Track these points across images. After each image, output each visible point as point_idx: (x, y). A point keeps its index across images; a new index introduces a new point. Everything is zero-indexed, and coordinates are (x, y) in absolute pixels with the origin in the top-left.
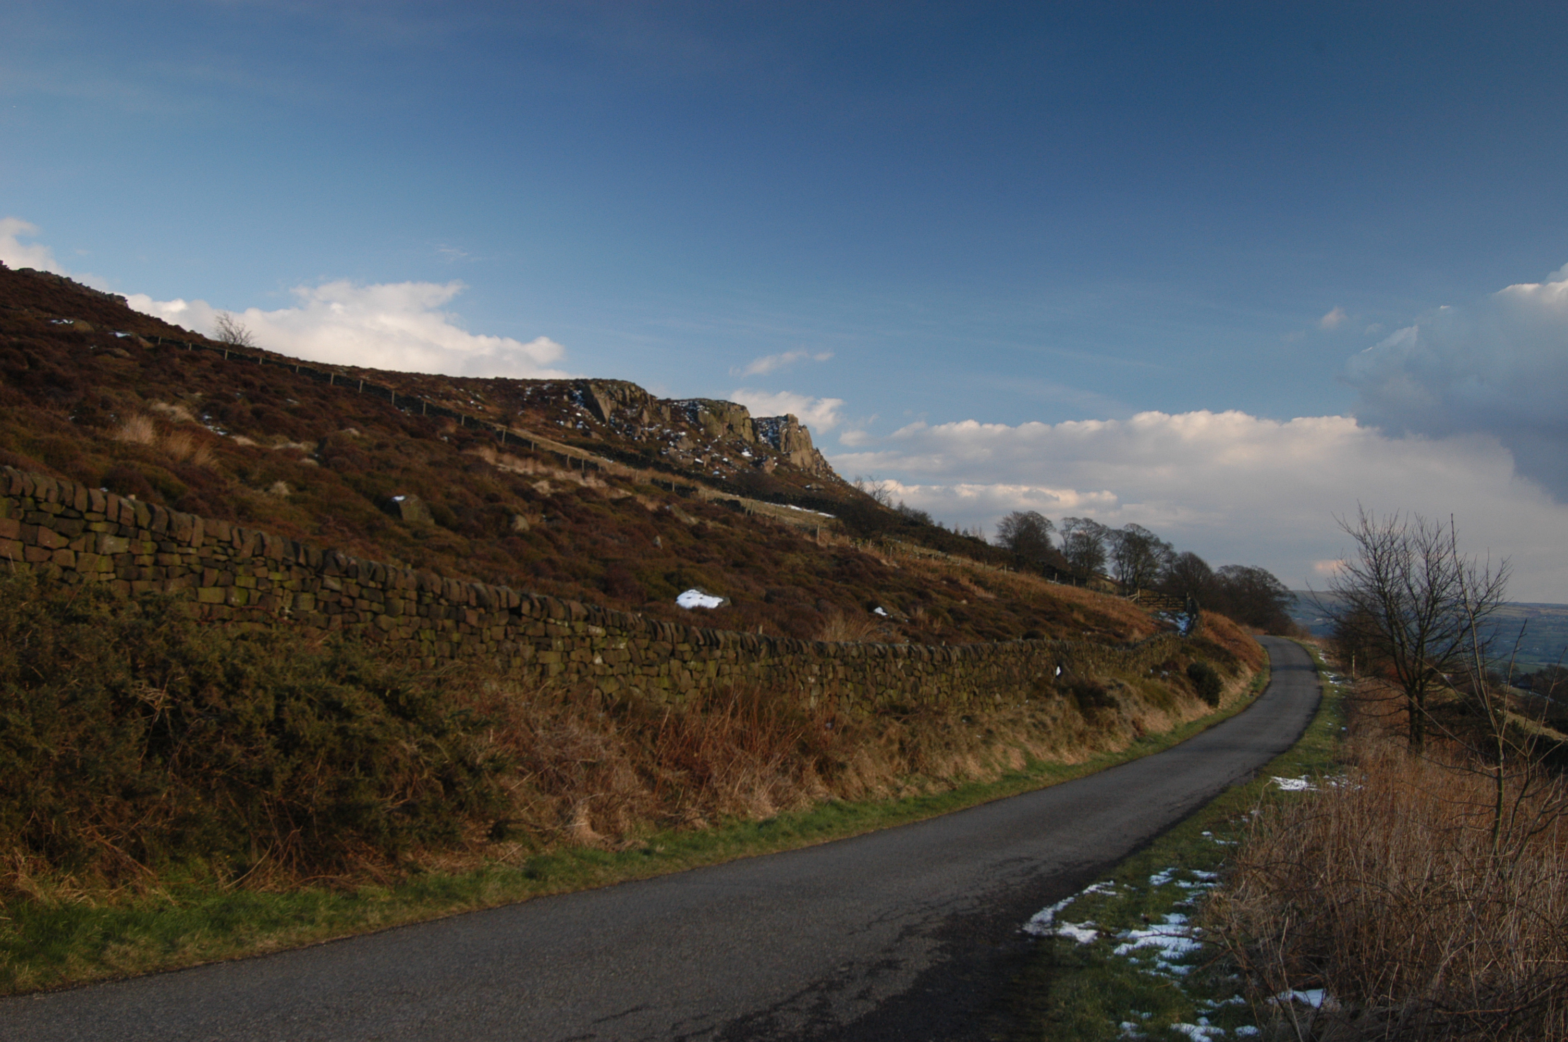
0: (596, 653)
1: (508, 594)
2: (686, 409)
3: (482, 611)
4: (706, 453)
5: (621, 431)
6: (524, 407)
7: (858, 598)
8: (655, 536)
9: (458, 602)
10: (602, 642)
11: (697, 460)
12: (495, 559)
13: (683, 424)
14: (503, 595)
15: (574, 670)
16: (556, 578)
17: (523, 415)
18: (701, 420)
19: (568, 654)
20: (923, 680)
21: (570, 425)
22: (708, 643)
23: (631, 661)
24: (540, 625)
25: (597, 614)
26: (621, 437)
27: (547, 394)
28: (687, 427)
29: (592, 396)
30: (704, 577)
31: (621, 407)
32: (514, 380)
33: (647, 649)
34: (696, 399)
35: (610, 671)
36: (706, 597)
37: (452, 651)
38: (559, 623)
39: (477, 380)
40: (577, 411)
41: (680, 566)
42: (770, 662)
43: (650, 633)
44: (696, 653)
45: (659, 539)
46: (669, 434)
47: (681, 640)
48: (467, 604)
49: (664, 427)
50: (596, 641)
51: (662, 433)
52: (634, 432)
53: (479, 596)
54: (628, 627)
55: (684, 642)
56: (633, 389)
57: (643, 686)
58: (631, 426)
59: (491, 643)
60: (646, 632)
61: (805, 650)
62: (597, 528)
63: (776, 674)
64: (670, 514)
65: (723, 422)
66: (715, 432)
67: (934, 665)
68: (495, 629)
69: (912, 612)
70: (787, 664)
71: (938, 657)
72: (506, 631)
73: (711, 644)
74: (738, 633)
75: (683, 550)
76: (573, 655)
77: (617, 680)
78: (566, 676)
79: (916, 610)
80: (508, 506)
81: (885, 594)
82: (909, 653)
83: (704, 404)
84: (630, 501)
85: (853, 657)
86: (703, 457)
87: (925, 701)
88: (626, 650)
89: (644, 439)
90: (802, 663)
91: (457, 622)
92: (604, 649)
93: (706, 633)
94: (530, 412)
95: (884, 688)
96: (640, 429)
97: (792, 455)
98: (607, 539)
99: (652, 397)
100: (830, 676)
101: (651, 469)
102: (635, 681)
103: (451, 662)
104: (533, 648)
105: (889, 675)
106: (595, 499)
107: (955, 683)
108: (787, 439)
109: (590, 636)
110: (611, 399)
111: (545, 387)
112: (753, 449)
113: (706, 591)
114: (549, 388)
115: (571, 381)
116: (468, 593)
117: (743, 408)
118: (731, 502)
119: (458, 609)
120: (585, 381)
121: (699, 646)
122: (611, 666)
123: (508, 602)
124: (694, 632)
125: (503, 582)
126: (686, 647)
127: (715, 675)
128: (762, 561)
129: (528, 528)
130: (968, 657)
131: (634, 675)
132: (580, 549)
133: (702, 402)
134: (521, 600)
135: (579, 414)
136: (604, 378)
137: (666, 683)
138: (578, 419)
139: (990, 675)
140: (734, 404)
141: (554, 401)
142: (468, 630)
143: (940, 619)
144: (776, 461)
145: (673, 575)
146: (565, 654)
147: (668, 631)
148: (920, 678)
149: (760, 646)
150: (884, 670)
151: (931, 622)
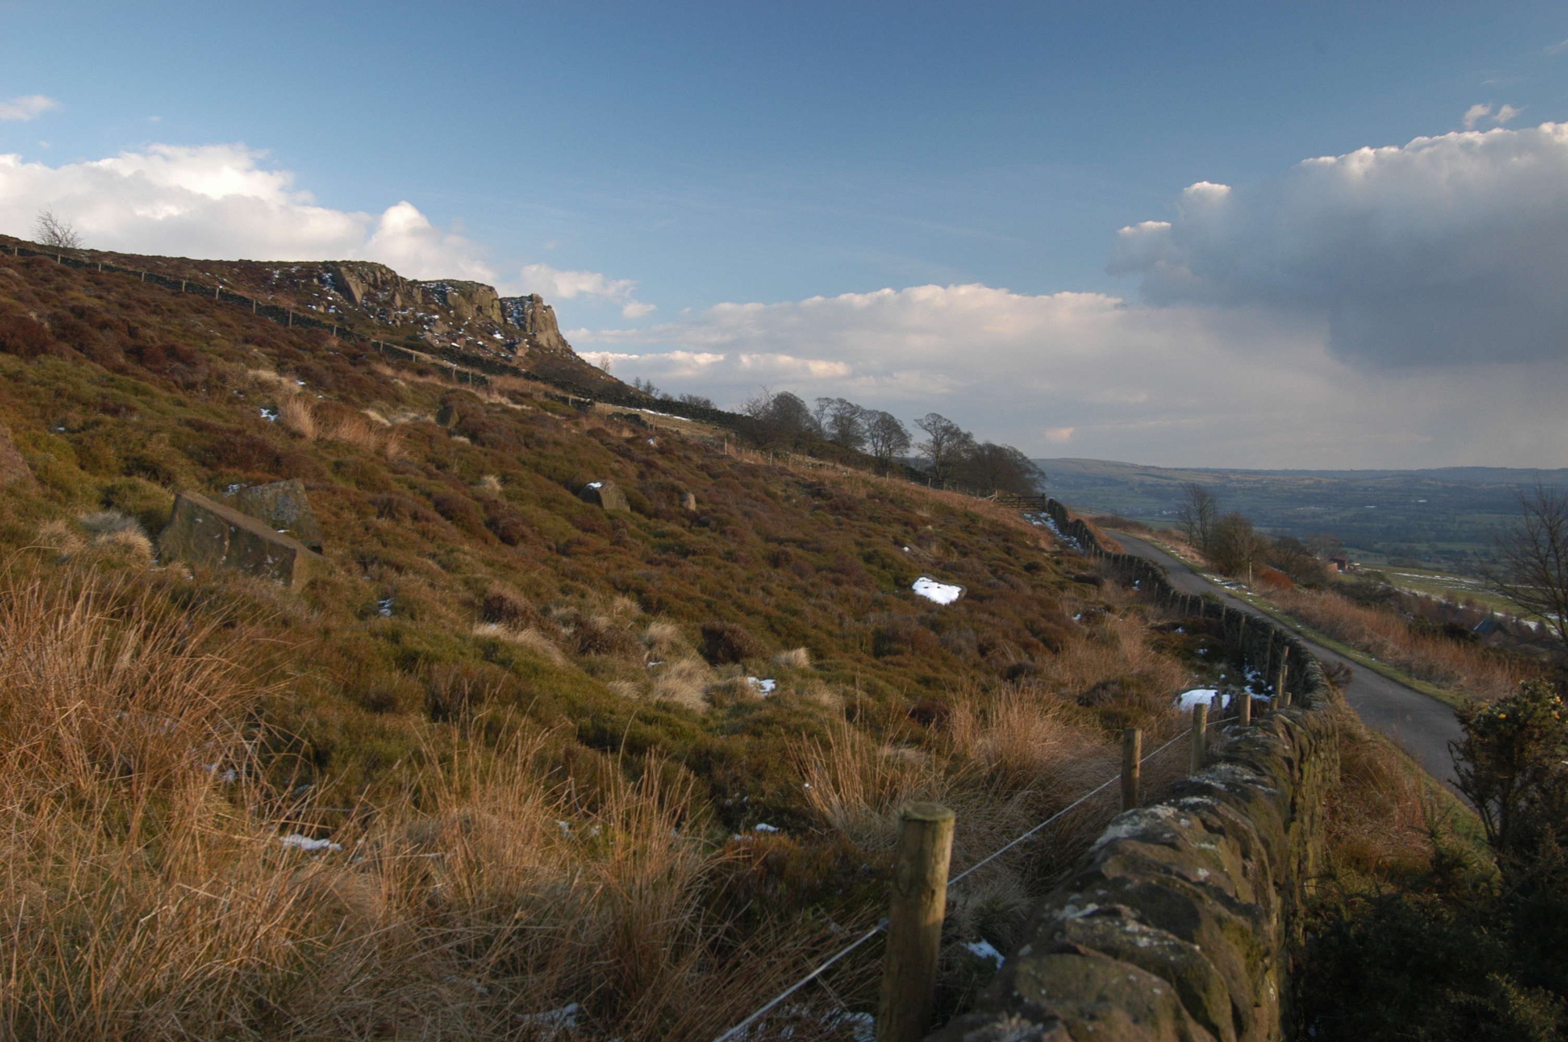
2: (434, 291)
5: (374, 315)
6: (274, 292)
11: (454, 343)
13: (433, 306)
17: (273, 299)
18: (451, 302)
21: (322, 310)
26: (374, 321)
27: (296, 277)
28: (438, 309)
29: (343, 279)
31: (372, 290)
32: (258, 262)
34: (444, 280)
39: (222, 263)
40: (328, 295)
46: (422, 317)
49: (416, 310)
51: (416, 316)
52: (388, 316)
56: (384, 271)
58: (384, 310)
65: (472, 303)
66: (465, 314)
83: (452, 286)
86: (458, 340)
89: (398, 323)
94: (280, 296)
96: (394, 313)
97: (539, 336)
99: (402, 279)
108: (533, 319)
110: (362, 282)
111: (294, 270)
112: (503, 331)
114: (298, 271)
115: (319, 263)
117: (491, 289)
118: (631, 416)
120: (334, 263)
129: (697, 506)
133: (451, 283)
135: (330, 298)
136: (353, 260)
138: (330, 303)
140: (482, 285)
141: (304, 285)
144: (526, 343)
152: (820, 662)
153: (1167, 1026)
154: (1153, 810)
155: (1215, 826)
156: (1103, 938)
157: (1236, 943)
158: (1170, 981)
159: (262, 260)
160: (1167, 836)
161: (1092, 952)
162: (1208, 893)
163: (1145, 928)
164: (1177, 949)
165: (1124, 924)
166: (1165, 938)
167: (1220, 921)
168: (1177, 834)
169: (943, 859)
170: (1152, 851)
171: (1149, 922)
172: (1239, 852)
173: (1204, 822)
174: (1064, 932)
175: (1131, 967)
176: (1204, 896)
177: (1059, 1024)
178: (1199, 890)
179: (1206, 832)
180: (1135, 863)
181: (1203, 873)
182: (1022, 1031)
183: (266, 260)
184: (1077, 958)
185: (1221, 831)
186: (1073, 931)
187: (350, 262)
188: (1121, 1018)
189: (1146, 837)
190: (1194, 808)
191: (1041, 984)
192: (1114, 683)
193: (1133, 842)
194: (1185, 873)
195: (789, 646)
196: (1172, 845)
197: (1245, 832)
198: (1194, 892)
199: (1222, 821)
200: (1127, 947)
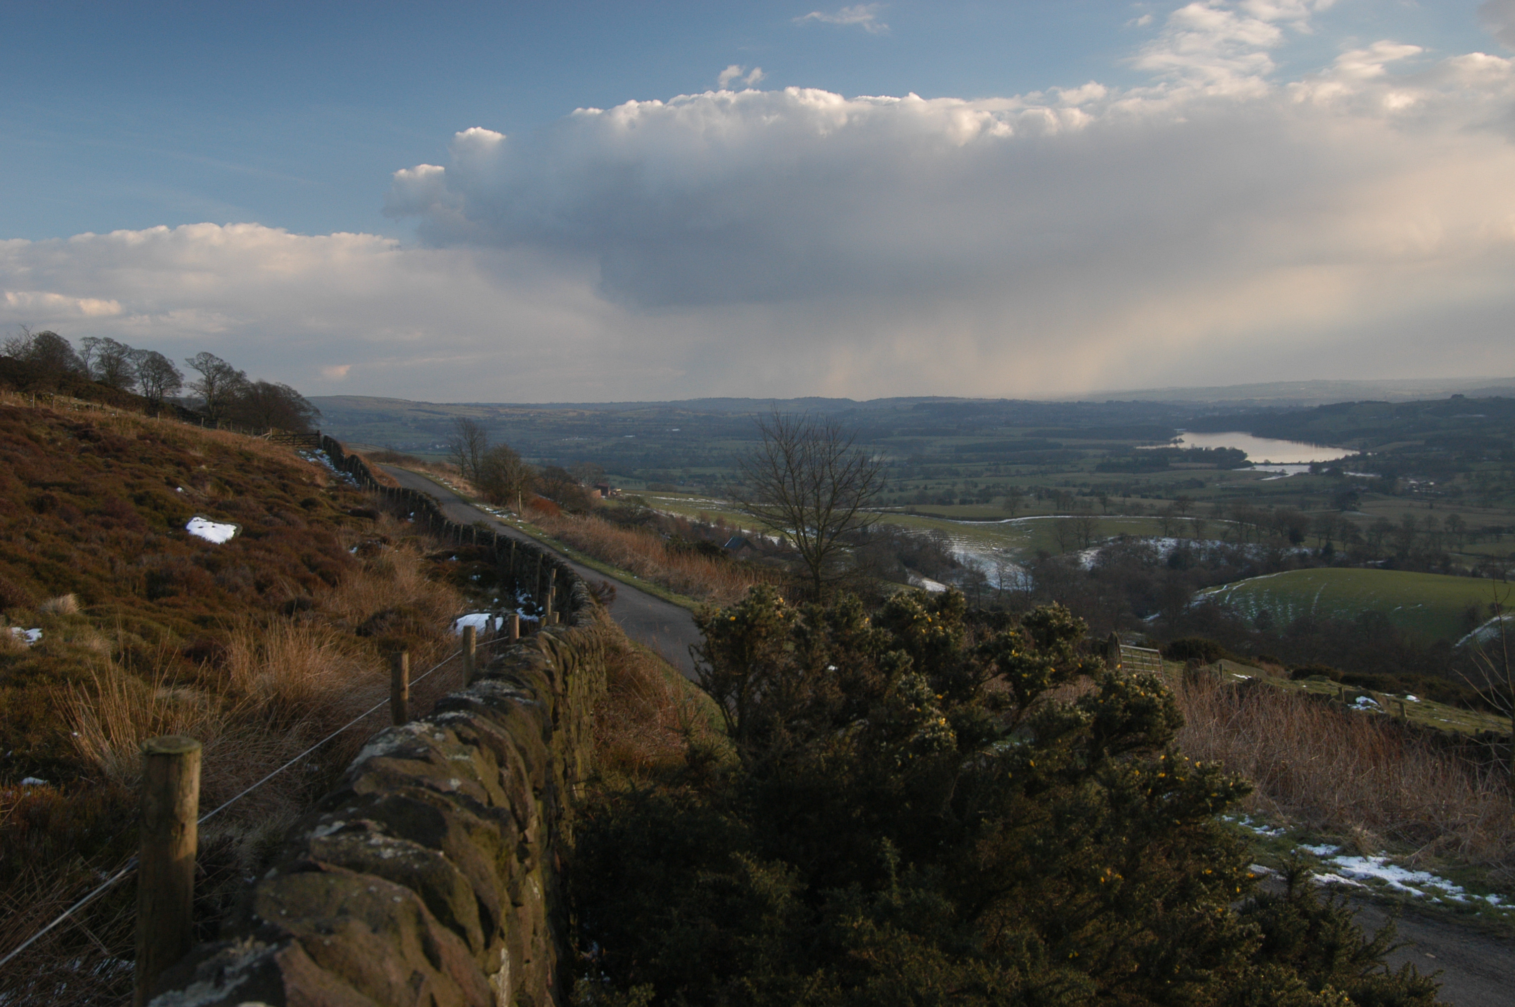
7: (157, 479)
36: (218, 526)
152: (91, 607)
153: (409, 933)
154: (408, 727)
155: (470, 738)
156: (347, 853)
157: (485, 846)
158: (415, 889)
160: (420, 750)
161: (335, 868)
162: (457, 802)
163: (389, 839)
164: (421, 857)
165: (368, 838)
166: (409, 848)
167: (468, 826)
168: (431, 748)
169: (191, 792)
170: (405, 766)
171: (395, 833)
172: (494, 761)
173: (459, 735)
174: (308, 851)
175: (371, 878)
176: (453, 804)
177: (293, 941)
178: (447, 799)
179: (460, 744)
180: (386, 779)
181: (455, 783)
182: (256, 953)
184: (317, 875)
185: (475, 742)
186: (318, 849)
188: (358, 928)
189: (400, 753)
190: (450, 722)
191: (280, 904)
192: (391, 612)
193: (386, 759)
194: (436, 784)
195: (57, 593)
196: (426, 759)
197: (500, 742)
198: (443, 801)
199: (478, 733)
200: (372, 859)
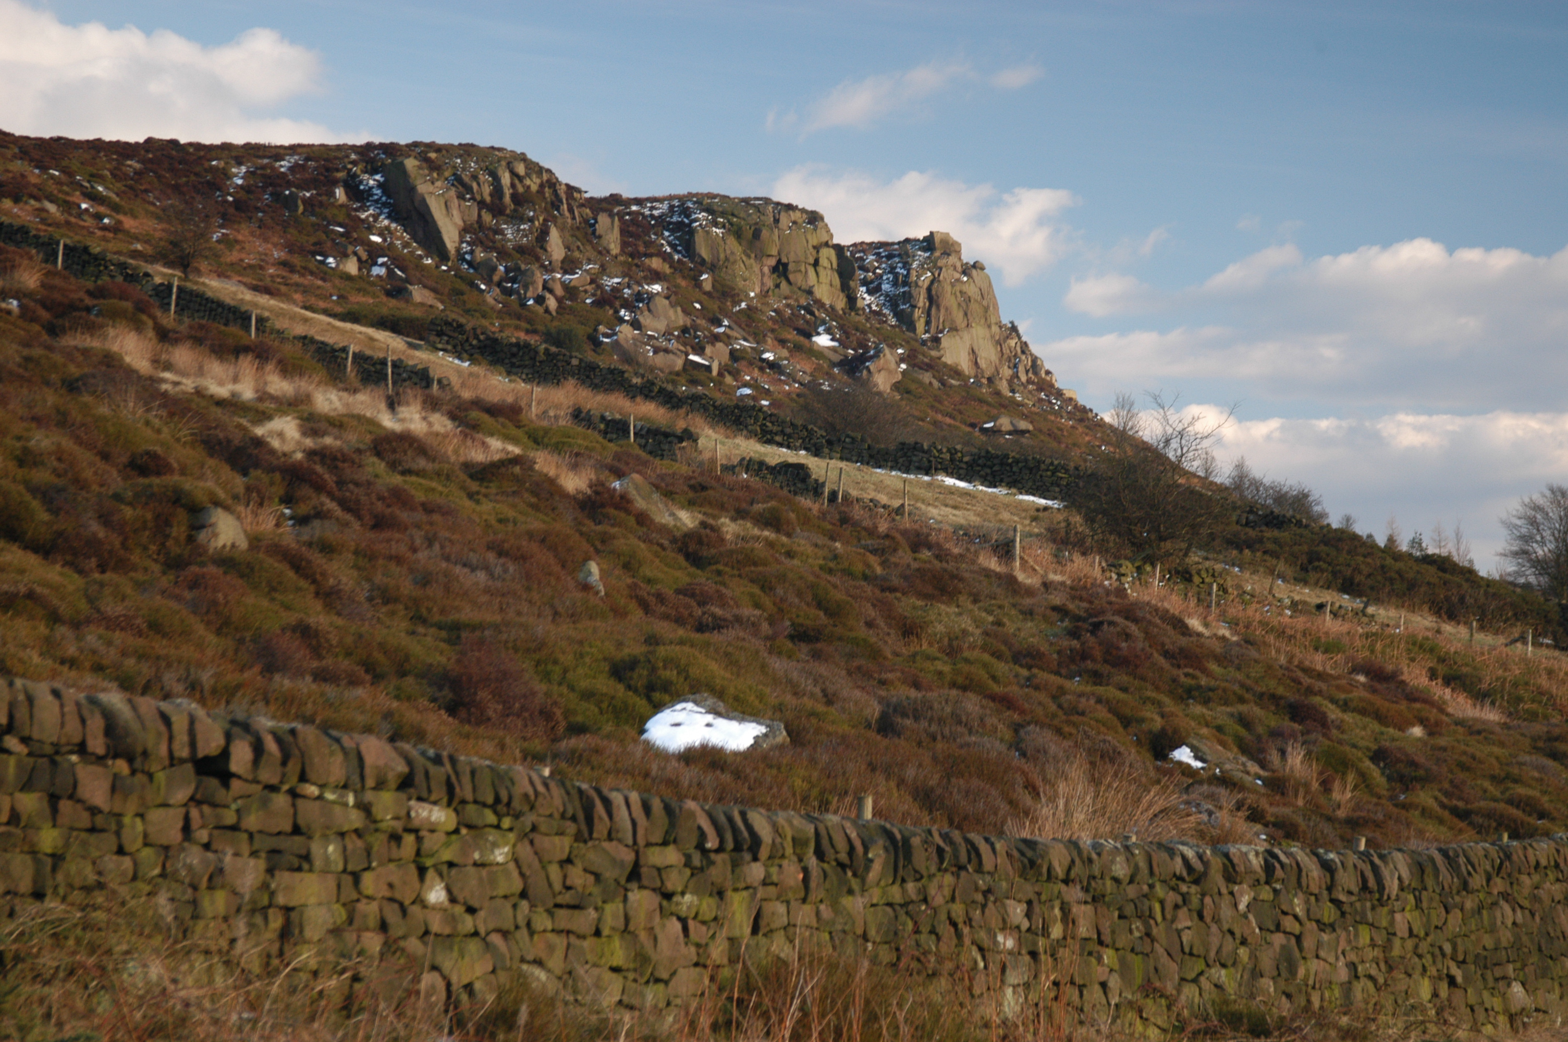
0: (431, 874)
1: (192, 720)
2: (662, 222)
3: (122, 766)
4: (716, 338)
5: (489, 282)
6: (227, 220)
7: (1126, 722)
8: (587, 559)
9: (55, 745)
10: (447, 845)
11: (693, 357)
12: (156, 627)
13: (656, 263)
14: (180, 724)
15: (373, 922)
16: (321, 676)
17: (224, 240)
18: (703, 251)
19: (356, 878)
20: (1309, 943)
21: (352, 267)
22: (730, 845)
23: (523, 895)
24: (281, 801)
25: (433, 769)
26: (489, 299)
27: (289, 184)
28: (667, 269)
29: (412, 190)
30: (715, 669)
31: (487, 217)
32: (198, 146)
33: (569, 861)
34: (690, 195)
35: (468, 923)
36: (721, 723)
37: (38, 878)
38: (330, 796)
39: (97, 146)
40: (370, 229)
41: (652, 640)
42: (895, 894)
43: (574, 819)
44: (695, 872)
45: (594, 567)
46: (616, 290)
47: (657, 837)
48: (81, 748)
49: (603, 270)
50: (431, 842)
51: (600, 287)
52: (526, 287)
53: (111, 727)
54: (516, 804)
55: (665, 843)
56: (521, 169)
57: (556, 962)
58: (517, 269)
59: (147, 853)
60: (563, 816)
61: (988, 862)
62: (430, 541)
63: (910, 925)
64: (623, 502)
65: (761, 255)
66: (741, 284)
67: (1336, 902)
68: (155, 815)
69: (1274, 757)
70: (938, 900)
71: (1347, 880)
72: (187, 819)
73: (738, 848)
74: (809, 818)
75: (661, 598)
76: (369, 882)
77: (488, 946)
78: (350, 937)
79: (1283, 753)
80: (188, 484)
81: (1198, 709)
82: (1269, 869)
83: (709, 210)
84: (517, 470)
85: (1116, 880)
86: (708, 350)
87: (1316, 1002)
88: (512, 866)
89: (552, 303)
90: (979, 897)
91: (53, 799)
92: (451, 864)
93: (722, 819)
94: (243, 232)
95: (1200, 965)
96: (540, 277)
97: (945, 343)
98: (458, 570)
99: (571, 190)
100: (1057, 931)
101: (571, 383)
102: (535, 949)
103: (33, 907)
104: (261, 864)
105: (1214, 928)
106: (422, 463)
107: (1396, 951)
108: (930, 298)
109: (416, 831)
110: (461, 197)
111: (284, 165)
112: (841, 327)
113: (721, 706)
114: (292, 169)
115: (354, 148)
116: (83, 721)
117: (814, 218)
118: (785, 467)
119: (54, 763)
120: (390, 149)
121: (704, 852)
122: (471, 910)
123: (193, 744)
124: (692, 815)
125: (179, 688)
126: (671, 856)
127: (748, 930)
128: (870, 624)
129: (243, 544)
130: (1430, 882)
131: (532, 933)
132: (386, 597)
133: (706, 202)
134: (228, 737)
135: (376, 239)
136: (441, 140)
137: (618, 954)
138: (374, 252)
139: (1492, 930)
140: (790, 207)
141: (305, 201)
142: (85, 820)
143: (1351, 777)
144: (902, 360)
145: (633, 664)
146: (348, 880)
147: (622, 814)
148: (1299, 938)
149: (866, 850)
150: (1201, 917)
151: (1326, 786)
159: (206, 141)
183: (218, 142)
187: (432, 146)
